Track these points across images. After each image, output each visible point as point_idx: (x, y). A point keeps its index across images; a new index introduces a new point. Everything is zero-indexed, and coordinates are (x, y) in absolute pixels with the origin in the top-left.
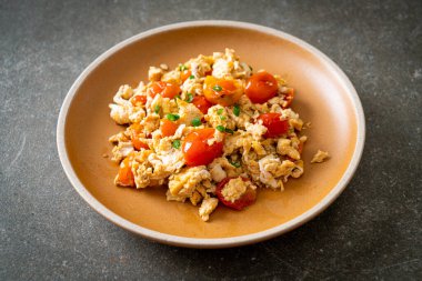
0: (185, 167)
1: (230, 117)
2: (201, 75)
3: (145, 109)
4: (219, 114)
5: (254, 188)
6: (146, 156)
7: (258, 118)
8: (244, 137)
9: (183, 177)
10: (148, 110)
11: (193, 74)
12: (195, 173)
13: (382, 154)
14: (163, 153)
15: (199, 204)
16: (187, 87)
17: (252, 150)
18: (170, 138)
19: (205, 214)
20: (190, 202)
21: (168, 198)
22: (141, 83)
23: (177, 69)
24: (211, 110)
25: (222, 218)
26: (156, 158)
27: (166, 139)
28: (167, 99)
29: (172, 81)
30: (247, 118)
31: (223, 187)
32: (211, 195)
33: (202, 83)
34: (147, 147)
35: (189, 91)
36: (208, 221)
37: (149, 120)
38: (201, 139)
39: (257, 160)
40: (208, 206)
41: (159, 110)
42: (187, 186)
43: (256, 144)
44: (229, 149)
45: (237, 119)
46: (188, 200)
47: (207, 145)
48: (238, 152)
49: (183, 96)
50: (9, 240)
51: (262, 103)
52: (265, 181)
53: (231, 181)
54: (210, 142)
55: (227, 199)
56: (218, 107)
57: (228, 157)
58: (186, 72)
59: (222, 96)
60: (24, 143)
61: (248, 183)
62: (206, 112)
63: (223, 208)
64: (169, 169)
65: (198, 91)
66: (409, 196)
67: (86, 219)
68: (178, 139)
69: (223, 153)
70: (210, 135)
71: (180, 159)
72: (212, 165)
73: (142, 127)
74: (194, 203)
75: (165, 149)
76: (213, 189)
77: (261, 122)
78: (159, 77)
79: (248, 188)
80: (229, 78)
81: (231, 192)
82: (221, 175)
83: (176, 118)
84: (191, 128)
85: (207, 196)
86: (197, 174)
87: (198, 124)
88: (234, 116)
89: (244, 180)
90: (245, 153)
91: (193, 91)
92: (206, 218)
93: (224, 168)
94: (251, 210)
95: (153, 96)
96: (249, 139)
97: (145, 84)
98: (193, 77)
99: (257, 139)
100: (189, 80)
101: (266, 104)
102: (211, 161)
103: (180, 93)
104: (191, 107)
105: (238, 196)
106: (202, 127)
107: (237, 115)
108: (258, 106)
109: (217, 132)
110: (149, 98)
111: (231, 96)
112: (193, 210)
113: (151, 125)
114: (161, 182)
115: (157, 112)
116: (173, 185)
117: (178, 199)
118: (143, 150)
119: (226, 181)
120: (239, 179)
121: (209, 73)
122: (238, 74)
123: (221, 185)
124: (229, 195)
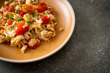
0: (16, 36)
1: (31, 18)
2: (22, 4)
4: (27, 17)
5: (39, 41)
6: (3, 32)
7: (40, 18)
8: (36, 24)
9: (15, 39)
10: (4, 16)
11: (19, 3)
13: (81, 27)
14: (8, 31)
15: (21, 47)
16: (17, 8)
17: (38, 29)
18: (11, 26)
19: (23, 51)
21: (11, 46)
22: (3, 7)
23: (14, 2)
24: (24, 16)
25: (29, 52)
26: (6, 33)
27: (9, 26)
28: (10, 12)
29: (12, 6)
30: (36, 18)
31: (29, 41)
32: (25, 44)
33: (22, 6)
34: (3, 29)
35: (18, 9)
36: (24, 53)
37: (4, 20)
38: (21, 26)
39: (40, 32)
40: (24, 48)
42: (16, 42)
43: (40, 27)
44: (30, 29)
45: (33, 18)
46: (17, 46)
47: (23, 28)
48: (34, 29)
51: (42, 12)
52: (43, 39)
53: (32, 39)
54: (24, 27)
55: (30, 45)
56: (27, 14)
57: (31, 31)
58: (17, 3)
59: (28, 11)
61: (37, 40)
62: (23, 16)
63: (29, 48)
64: (10, 36)
65: (20, 9)
66: (89, 41)
68: (13, 26)
69: (29, 30)
70: (24, 25)
71: (14, 33)
72: (25, 34)
73: (2, 22)
74: (19, 47)
75: (9, 29)
76: (26, 42)
77: (41, 19)
78: (8, 5)
79: (37, 41)
80: (30, 5)
81: (32, 43)
82: (28, 37)
83: (13, 19)
84: (17, 22)
85: (23, 44)
86: (20, 38)
88: (32, 17)
89: (36, 39)
90: (36, 30)
91: (19, 9)
92: (23, 52)
93: (29, 35)
94: (39, 48)
95: (5, 11)
96: (37, 25)
97: (4, 7)
98: (19, 5)
99: (40, 25)
100: (17, 5)
101: (43, 13)
102: (25, 33)
103: (15, 10)
104: (18, 15)
105: (34, 44)
106: (21, 22)
107: (33, 17)
108: (40, 14)
109: (26, 23)
110: (4, 12)
111: (31, 11)
112: (19, 49)
113: (5, 21)
114: (8, 41)
115: (7, 17)
116: (12, 42)
117: (14, 46)
118: (2, 30)
119: (30, 39)
120: (34, 38)
121: (24, 3)
122: (34, 3)
123: (28, 41)
124: (31, 44)
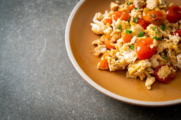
0: (137, 60)
1: (159, 31)
2: (140, 7)
3: (112, 27)
4: (154, 30)
5: (174, 71)
6: (114, 53)
7: (175, 32)
8: (168, 43)
9: (137, 66)
10: (114, 28)
11: (136, 7)
12: (143, 64)
14: (125, 52)
15: (145, 79)
16: (134, 14)
17: (173, 50)
18: (128, 44)
19: (149, 86)
20: (139, 79)
21: (127, 76)
22: (106, 12)
23: (126, 3)
24: (148, 28)
25: (158, 88)
26: (120, 55)
27: (126, 44)
28: (123, 21)
29: (125, 11)
30: (169, 32)
31: (158, 71)
32: (152, 75)
33: (142, 11)
34: (115, 49)
35: (135, 17)
36: (150, 90)
37: (116, 33)
38: (146, 45)
39: (176, 55)
40: (150, 81)
41: (120, 28)
42: (139, 71)
43: (175, 47)
44: (160, 50)
45: (163, 32)
47: (150, 48)
48: (165, 51)
49: (132, 19)
50: (43, 98)
51: (175, 23)
53: (162, 68)
54: (152, 47)
55: (160, 77)
56: (152, 25)
57: (160, 54)
58: (131, 5)
59: (156, 20)
60: (45, 44)
61: (171, 68)
62: (145, 28)
63: (158, 82)
64: (128, 61)
65: (140, 16)
67: (82, 87)
68: (133, 45)
69: (157, 52)
70: (151, 42)
71: (135, 56)
72: (152, 59)
73: (111, 37)
74: (142, 79)
75: (126, 50)
76: (152, 72)
77: (177, 34)
78: (116, 9)
79: (172, 71)
80: (158, 10)
81: (162, 73)
82: (156, 64)
83: (131, 32)
84: (139, 38)
85: (149, 75)
86: (144, 64)
87: (142, 36)
88: (161, 31)
89: (169, 66)
90: (169, 52)
91: (137, 16)
92: (149, 88)
93: (158, 60)
94: (174, 83)
95: (116, 20)
96: (171, 44)
97: (109, 12)
98: (136, 9)
99: (176, 44)
100: (134, 10)
101: (177, 23)
102: (151, 56)
103: (130, 18)
104: (138, 26)
105: (166, 76)
106: (144, 37)
107: (163, 30)
108: (174, 25)
109: (155, 41)
110: (114, 21)
111: (160, 20)
112: (141, 83)
113: (116, 36)
114: (124, 68)
116: (131, 70)
117: (133, 77)
118: (112, 50)
119: (159, 67)
120: (167, 66)
121: (144, 6)
122: (162, 7)
123: (156, 69)
124: (162, 75)
